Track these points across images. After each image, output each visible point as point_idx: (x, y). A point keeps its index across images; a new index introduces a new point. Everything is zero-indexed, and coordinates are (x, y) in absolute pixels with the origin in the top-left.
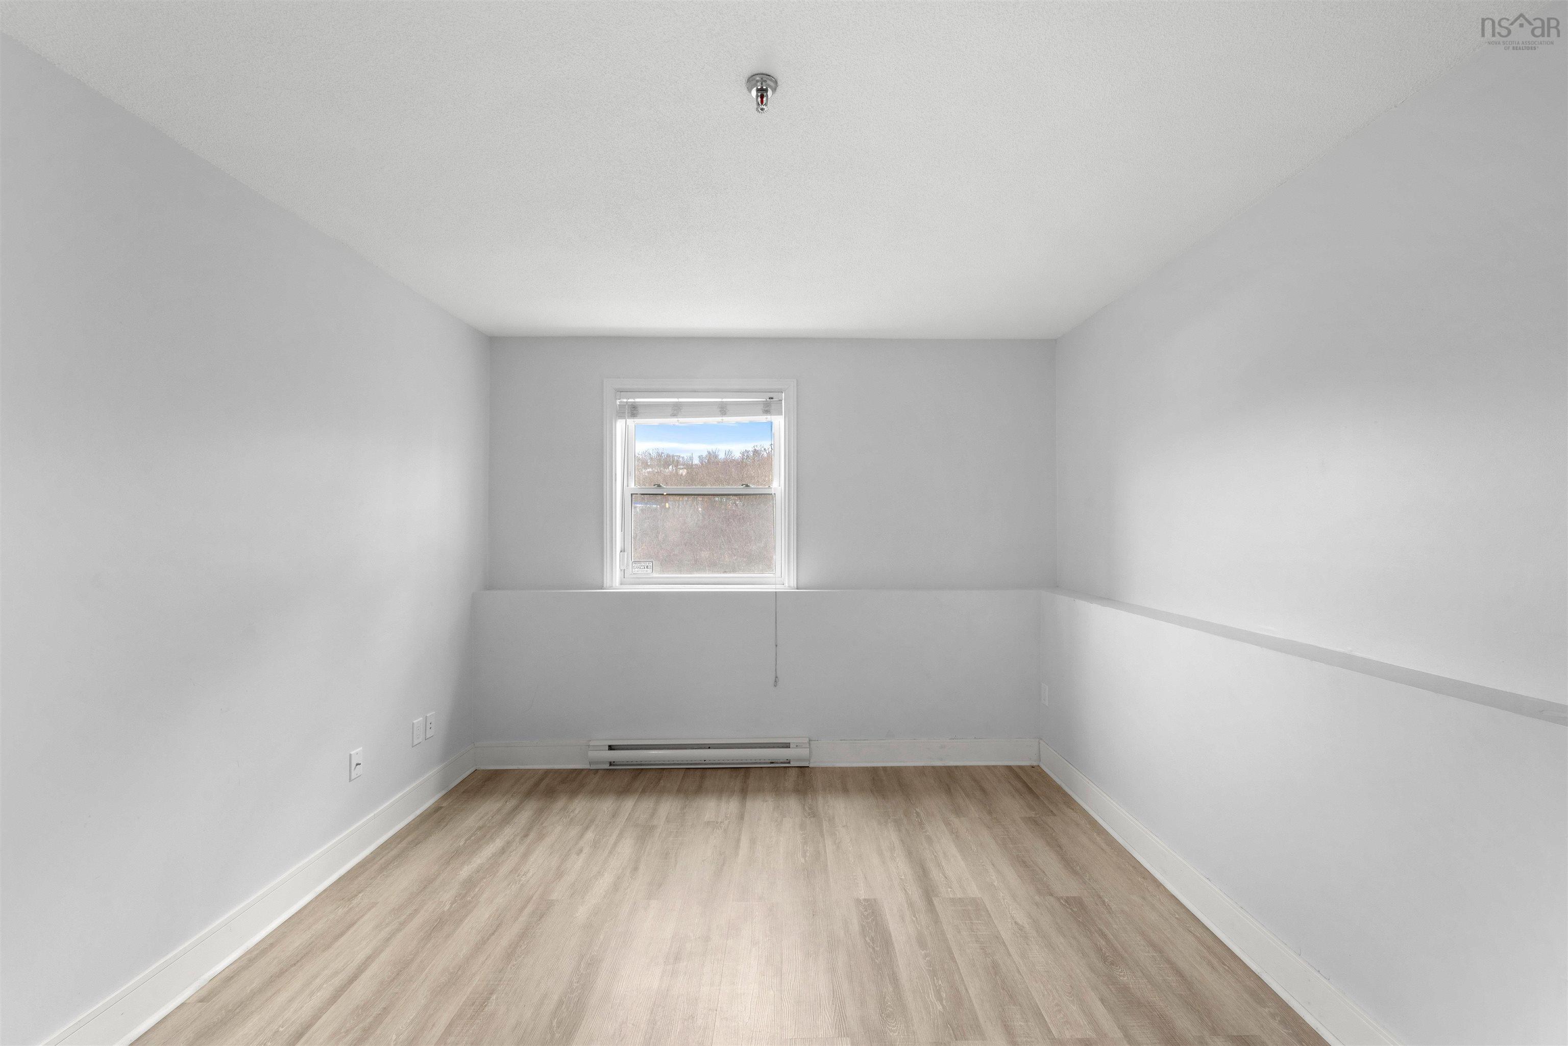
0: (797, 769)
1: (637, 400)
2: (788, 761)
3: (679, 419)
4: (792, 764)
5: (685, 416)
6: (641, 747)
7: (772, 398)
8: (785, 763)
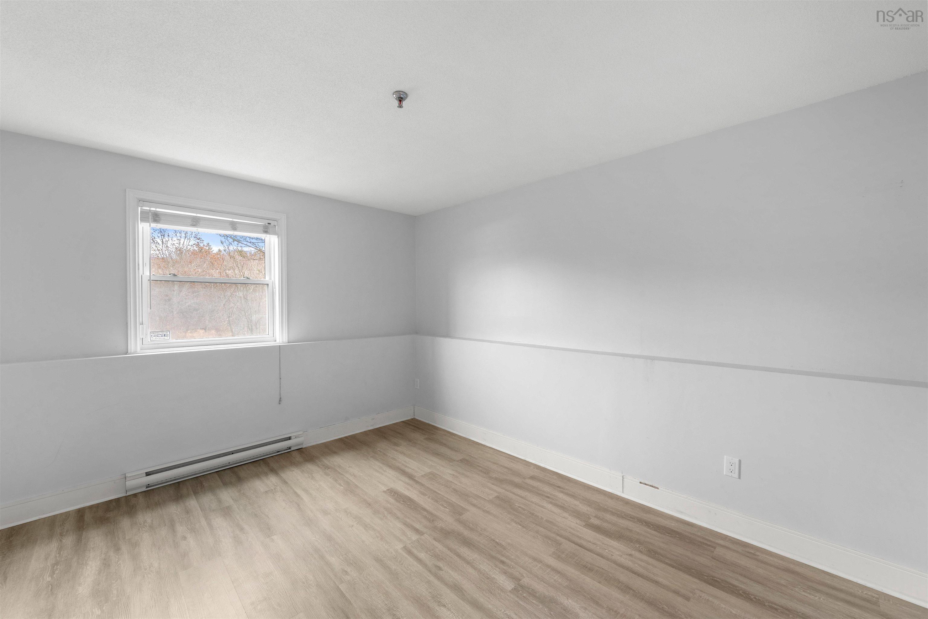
0: (296, 451)
1: (158, 210)
2: (288, 448)
3: (198, 229)
4: (292, 449)
5: (202, 227)
6: (195, 462)
7: (270, 224)
8: (287, 450)
